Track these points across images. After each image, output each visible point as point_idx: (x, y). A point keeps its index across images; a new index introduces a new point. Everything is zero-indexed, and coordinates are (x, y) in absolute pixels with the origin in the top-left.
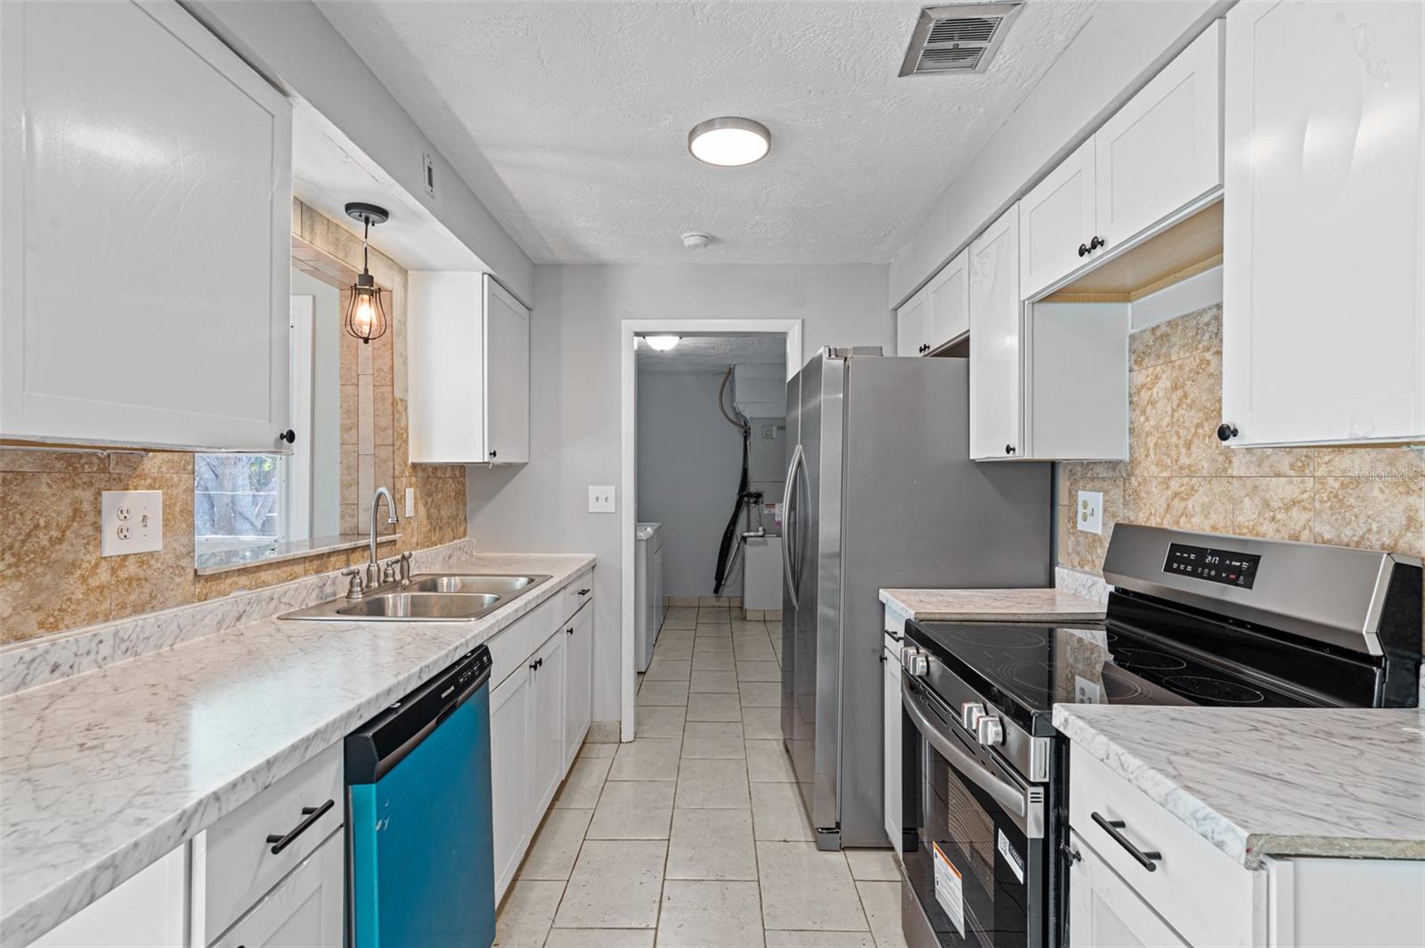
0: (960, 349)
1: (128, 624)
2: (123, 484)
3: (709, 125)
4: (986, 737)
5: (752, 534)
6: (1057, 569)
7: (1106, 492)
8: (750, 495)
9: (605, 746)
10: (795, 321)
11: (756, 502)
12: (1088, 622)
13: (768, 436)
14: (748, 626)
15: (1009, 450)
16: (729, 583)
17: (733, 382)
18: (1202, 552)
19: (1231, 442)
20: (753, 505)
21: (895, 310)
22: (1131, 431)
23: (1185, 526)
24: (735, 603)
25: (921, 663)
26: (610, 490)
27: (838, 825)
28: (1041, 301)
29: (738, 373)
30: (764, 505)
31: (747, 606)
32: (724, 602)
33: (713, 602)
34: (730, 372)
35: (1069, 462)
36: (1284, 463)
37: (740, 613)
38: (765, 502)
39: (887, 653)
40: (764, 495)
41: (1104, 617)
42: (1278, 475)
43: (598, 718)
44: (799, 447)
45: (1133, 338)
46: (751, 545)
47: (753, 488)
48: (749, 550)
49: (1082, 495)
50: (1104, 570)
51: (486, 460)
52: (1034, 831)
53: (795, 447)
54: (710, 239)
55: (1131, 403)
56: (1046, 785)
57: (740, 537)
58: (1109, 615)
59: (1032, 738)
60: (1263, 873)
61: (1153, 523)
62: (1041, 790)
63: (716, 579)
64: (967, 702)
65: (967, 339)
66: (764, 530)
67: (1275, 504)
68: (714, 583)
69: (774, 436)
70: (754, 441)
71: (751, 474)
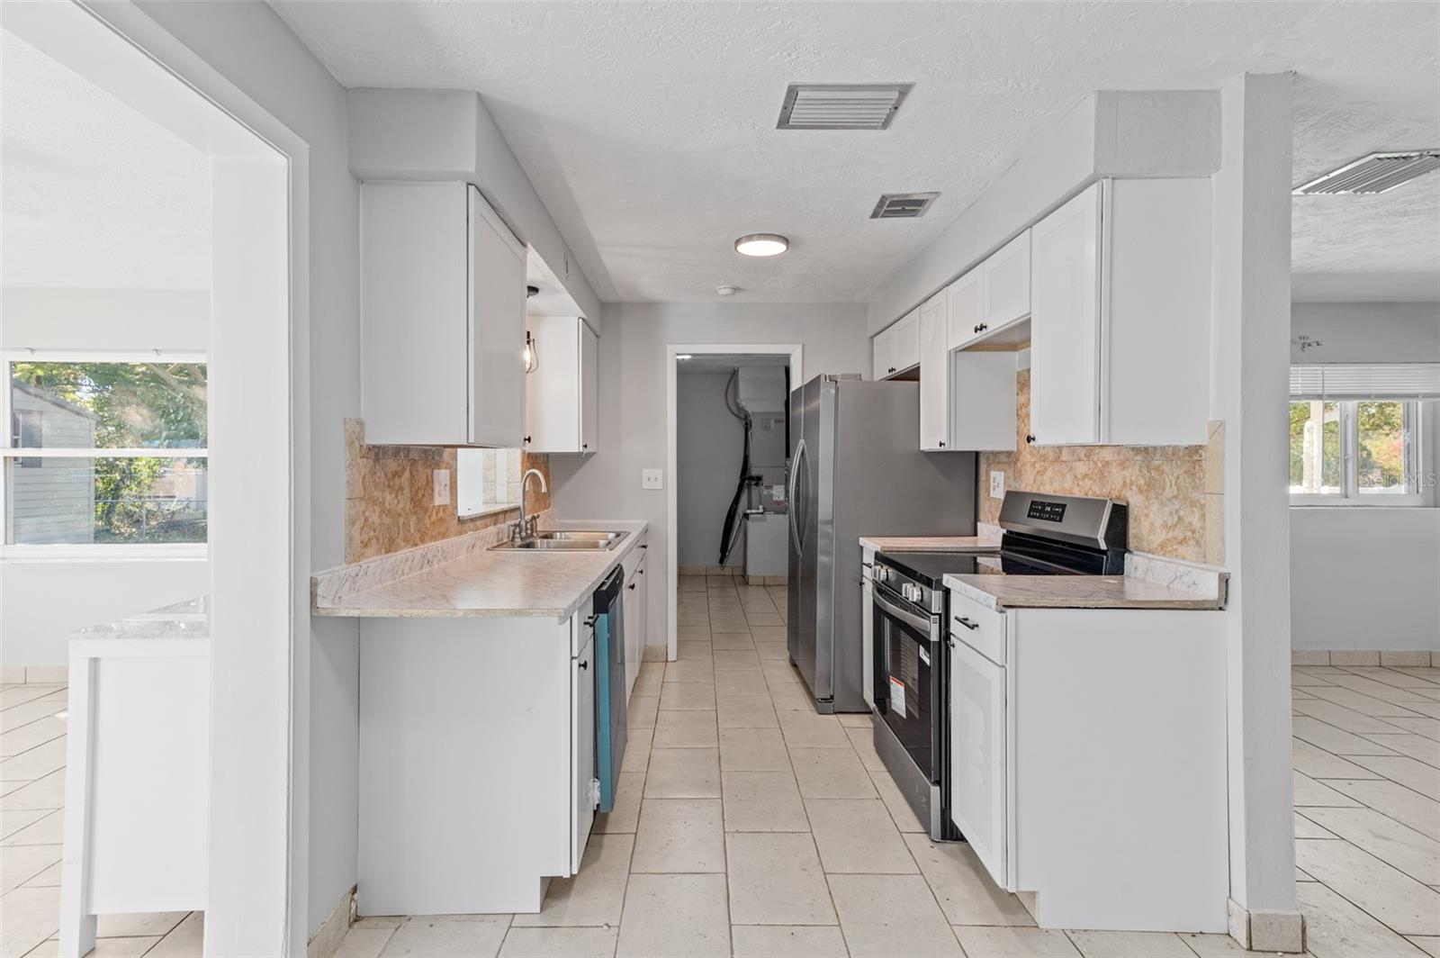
0: (913, 375)
1: (439, 543)
2: (438, 466)
3: (750, 238)
4: (913, 598)
5: (753, 511)
6: (979, 524)
7: (1005, 472)
8: (751, 478)
9: (655, 664)
10: (795, 346)
11: (756, 485)
12: (990, 553)
13: (767, 427)
14: (750, 588)
15: (941, 444)
16: (731, 554)
17: (736, 383)
18: (1044, 505)
19: (1032, 443)
20: (754, 487)
21: (872, 337)
22: (1018, 432)
23: (1042, 491)
24: (738, 572)
25: (883, 573)
26: (658, 473)
27: (832, 697)
28: (961, 351)
29: (741, 374)
30: (763, 487)
31: (750, 571)
32: (728, 571)
33: (719, 571)
34: (734, 373)
35: (986, 452)
36: (1082, 452)
37: (744, 579)
38: (764, 485)
39: (864, 580)
40: (764, 478)
41: (999, 549)
42: (1080, 460)
43: (650, 643)
44: (802, 441)
45: (1018, 373)
46: (752, 521)
47: (754, 472)
48: (751, 525)
49: (993, 474)
50: (1000, 520)
51: (581, 450)
52: (934, 637)
53: (798, 442)
54: (736, 289)
55: (1018, 415)
56: (940, 615)
57: (741, 515)
58: (1002, 548)
59: (933, 592)
60: (1004, 615)
61: (1028, 490)
62: (937, 617)
63: (721, 551)
64: (905, 583)
65: (919, 368)
66: (764, 508)
67: (1079, 476)
68: (719, 555)
69: (772, 428)
70: (755, 432)
71: (753, 460)
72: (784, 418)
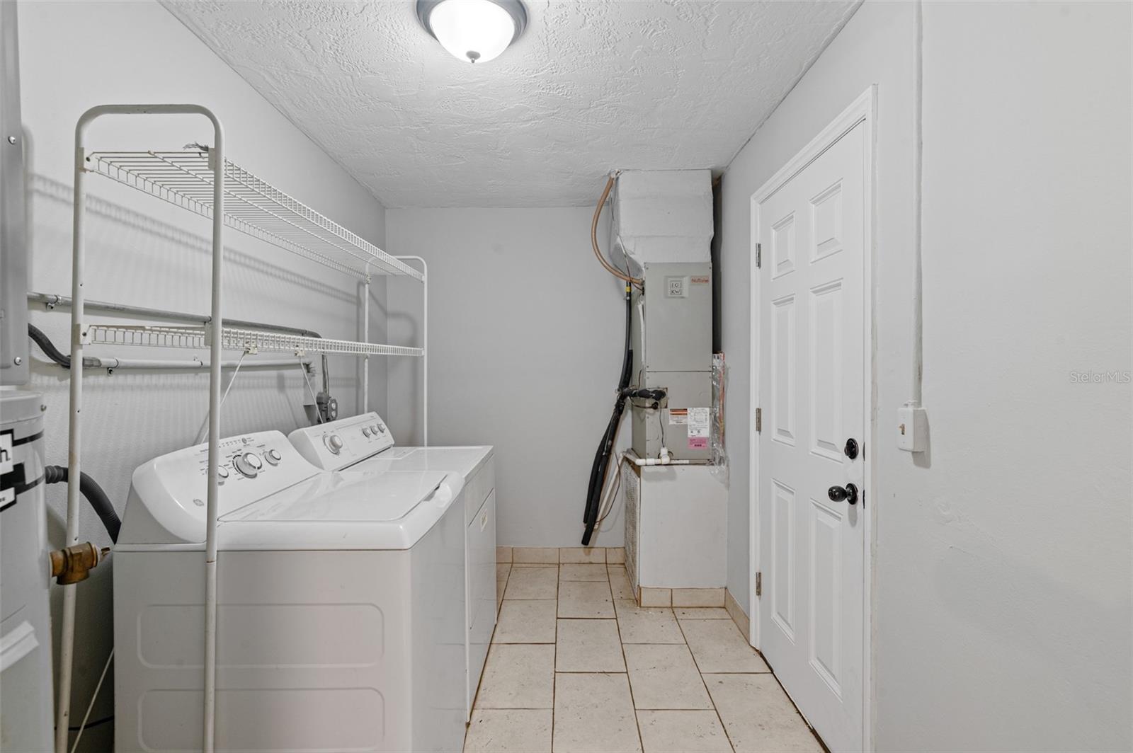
5: (647, 459)
8: (644, 394)
11: (655, 407)
13: (675, 295)
16: (602, 528)
17: (613, 204)
20: (651, 411)
24: (616, 557)
29: (622, 187)
30: (667, 412)
32: (597, 556)
33: (580, 554)
34: (610, 187)
38: (670, 407)
40: (668, 394)
46: (646, 480)
47: (650, 382)
48: (643, 484)
57: (624, 464)
63: (585, 521)
66: (670, 454)
68: (581, 528)
69: (685, 294)
70: (652, 307)
71: (646, 358)
72: (708, 273)
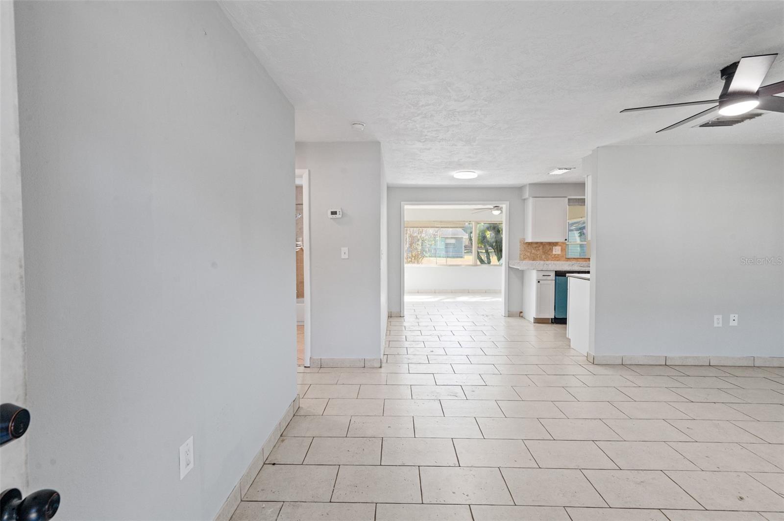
1: (555, 262)
2: (556, 246)
